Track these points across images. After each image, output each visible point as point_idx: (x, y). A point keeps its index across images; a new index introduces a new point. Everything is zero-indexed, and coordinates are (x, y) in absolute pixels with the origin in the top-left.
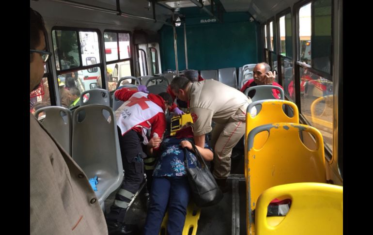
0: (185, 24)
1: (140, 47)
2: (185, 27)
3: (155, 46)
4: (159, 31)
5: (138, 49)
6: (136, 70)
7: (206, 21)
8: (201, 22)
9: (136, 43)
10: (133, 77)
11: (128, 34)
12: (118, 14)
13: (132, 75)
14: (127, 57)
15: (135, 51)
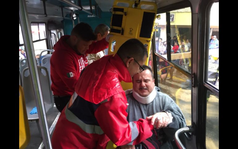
0: (79, 18)
1: (52, 31)
2: (79, 19)
3: (60, 31)
4: (62, 21)
5: (51, 33)
6: (50, 46)
7: (91, 16)
8: (88, 17)
9: (49, 29)
10: (48, 50)
11: (44, 24)
12: (45, 16)
13: (48, 48)
14: (44, 38)
15: (49, 34)
